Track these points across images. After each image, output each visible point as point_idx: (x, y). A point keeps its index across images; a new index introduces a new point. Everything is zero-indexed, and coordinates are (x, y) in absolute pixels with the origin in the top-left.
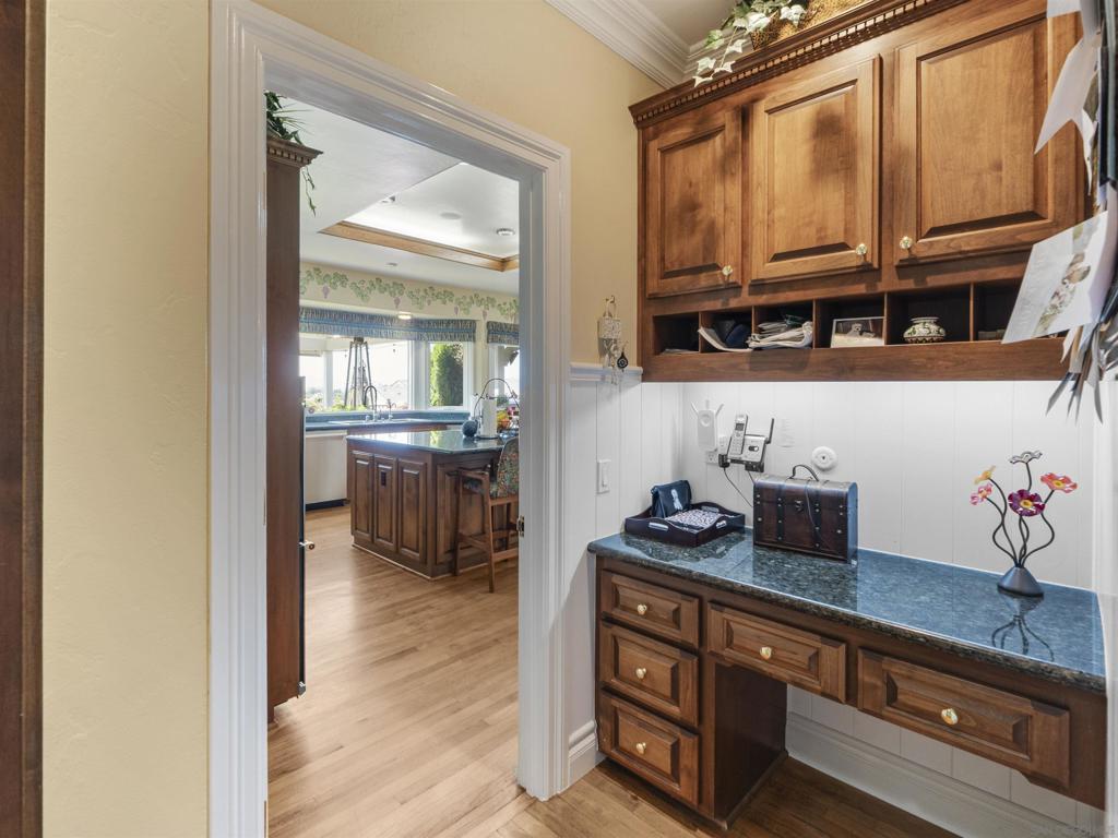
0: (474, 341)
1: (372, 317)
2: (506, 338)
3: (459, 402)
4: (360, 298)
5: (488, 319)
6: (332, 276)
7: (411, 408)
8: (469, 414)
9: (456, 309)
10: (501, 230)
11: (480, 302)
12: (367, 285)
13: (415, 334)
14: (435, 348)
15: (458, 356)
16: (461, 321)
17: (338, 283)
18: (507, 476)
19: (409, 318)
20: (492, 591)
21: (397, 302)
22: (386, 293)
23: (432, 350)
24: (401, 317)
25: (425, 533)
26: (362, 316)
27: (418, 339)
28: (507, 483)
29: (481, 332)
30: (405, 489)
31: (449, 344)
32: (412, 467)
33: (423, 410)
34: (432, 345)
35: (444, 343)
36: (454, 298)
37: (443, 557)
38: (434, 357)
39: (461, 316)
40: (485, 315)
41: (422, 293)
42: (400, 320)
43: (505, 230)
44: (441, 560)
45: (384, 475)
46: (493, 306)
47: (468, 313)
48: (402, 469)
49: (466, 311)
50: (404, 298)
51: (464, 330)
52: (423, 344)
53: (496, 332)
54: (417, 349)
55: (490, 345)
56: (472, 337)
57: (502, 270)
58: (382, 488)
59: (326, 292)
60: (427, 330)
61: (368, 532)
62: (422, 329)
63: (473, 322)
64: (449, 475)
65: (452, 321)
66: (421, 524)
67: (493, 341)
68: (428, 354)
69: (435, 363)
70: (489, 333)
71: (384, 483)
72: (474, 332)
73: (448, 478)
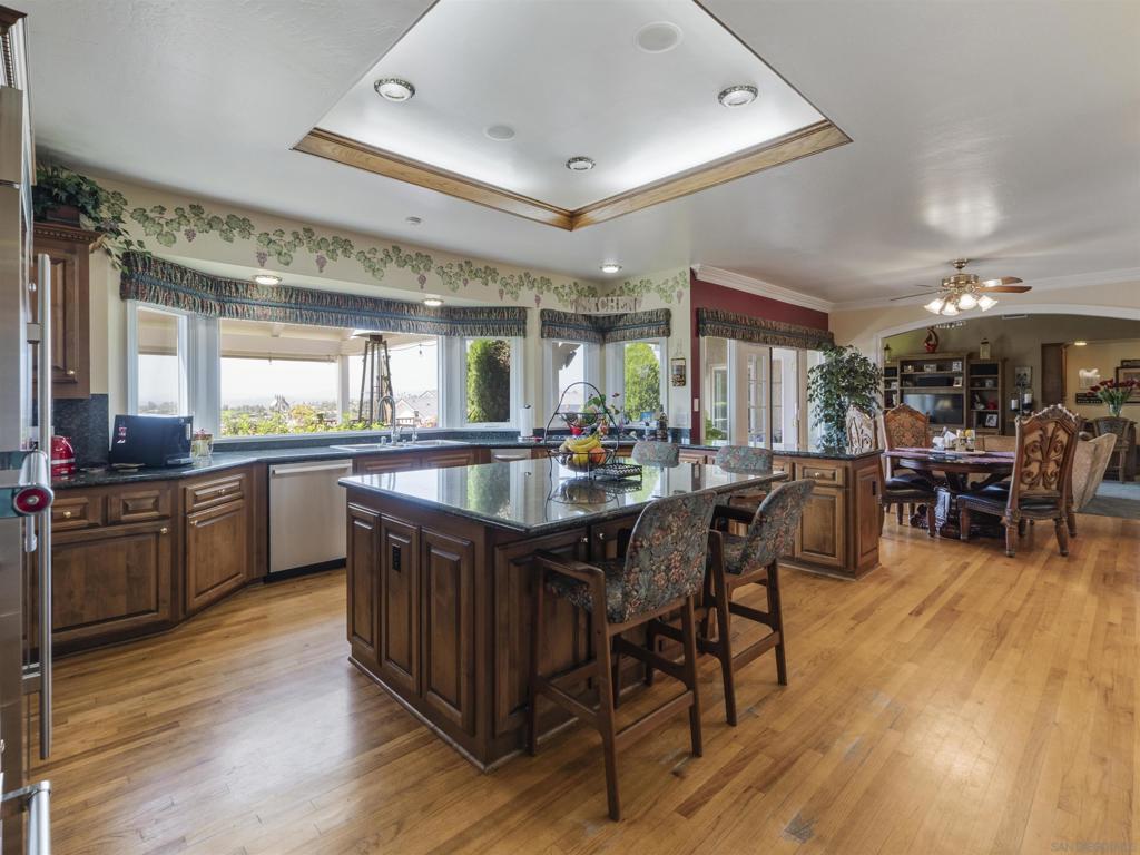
0: (525, 336)
1: (389, 303)
2: (565, 332)
3: (505, 417)
4: (370, 274)
5: (542, 306)
6: (330, 240)
7: (442, 426)
8: (519, 433)
9: (501, 293)
10: (575, 160)
11: (533, 283)
12: (380, 255)
13: (446, 327)
14: (472, 345)
15: (502, 357)
16: (508, 308)
17: (339, 251)
18: (643, 577)
19: (438, 304)
20: (613, 815)
21: (422, 280)
22: (408, 268)
23: (468, 350)
24: (427, 303)
25: (473, 676)
26: (375, 301)
27: (450, 334)
28: (643, 592)
29: (534, 323)
30: (433, 583)
31: (492, 339)
32: (446, 546)
33: (457, 428)
34: (469, 342)
35: (484, 339)
36: (499, 278)
37: (507, 721)
38: (472, 359)
39: (508, 302)
40: (538, 300)
41: (455, 269)
42: (426, 308)
43: (581, 159)
44: (502, 727)
45: (397, 551)
46: (549, 290)
47: (517, 298)
48: (429, 547)
49: (515, 295)
50: (432, 276)
51: (511, 320)
52: (457, 339)
53: (553, 323)
54: (449, 347)
55: (545, 340)
56: (522, 332)
57: (571, 229)
58: (393, 574)
59: (321, 263)
60: (462, 322)
61: (371, 644)
62: (455, 320)
63: (523, 310)
64: (516, 564)
65: (496, 309)
66: (463, 658)
67: (549, 336)
68: (463, 354)
69: (473, 367)
70: (543, 325)
71: (397, 567)
72: (525, 323)
73: (515, 572)
